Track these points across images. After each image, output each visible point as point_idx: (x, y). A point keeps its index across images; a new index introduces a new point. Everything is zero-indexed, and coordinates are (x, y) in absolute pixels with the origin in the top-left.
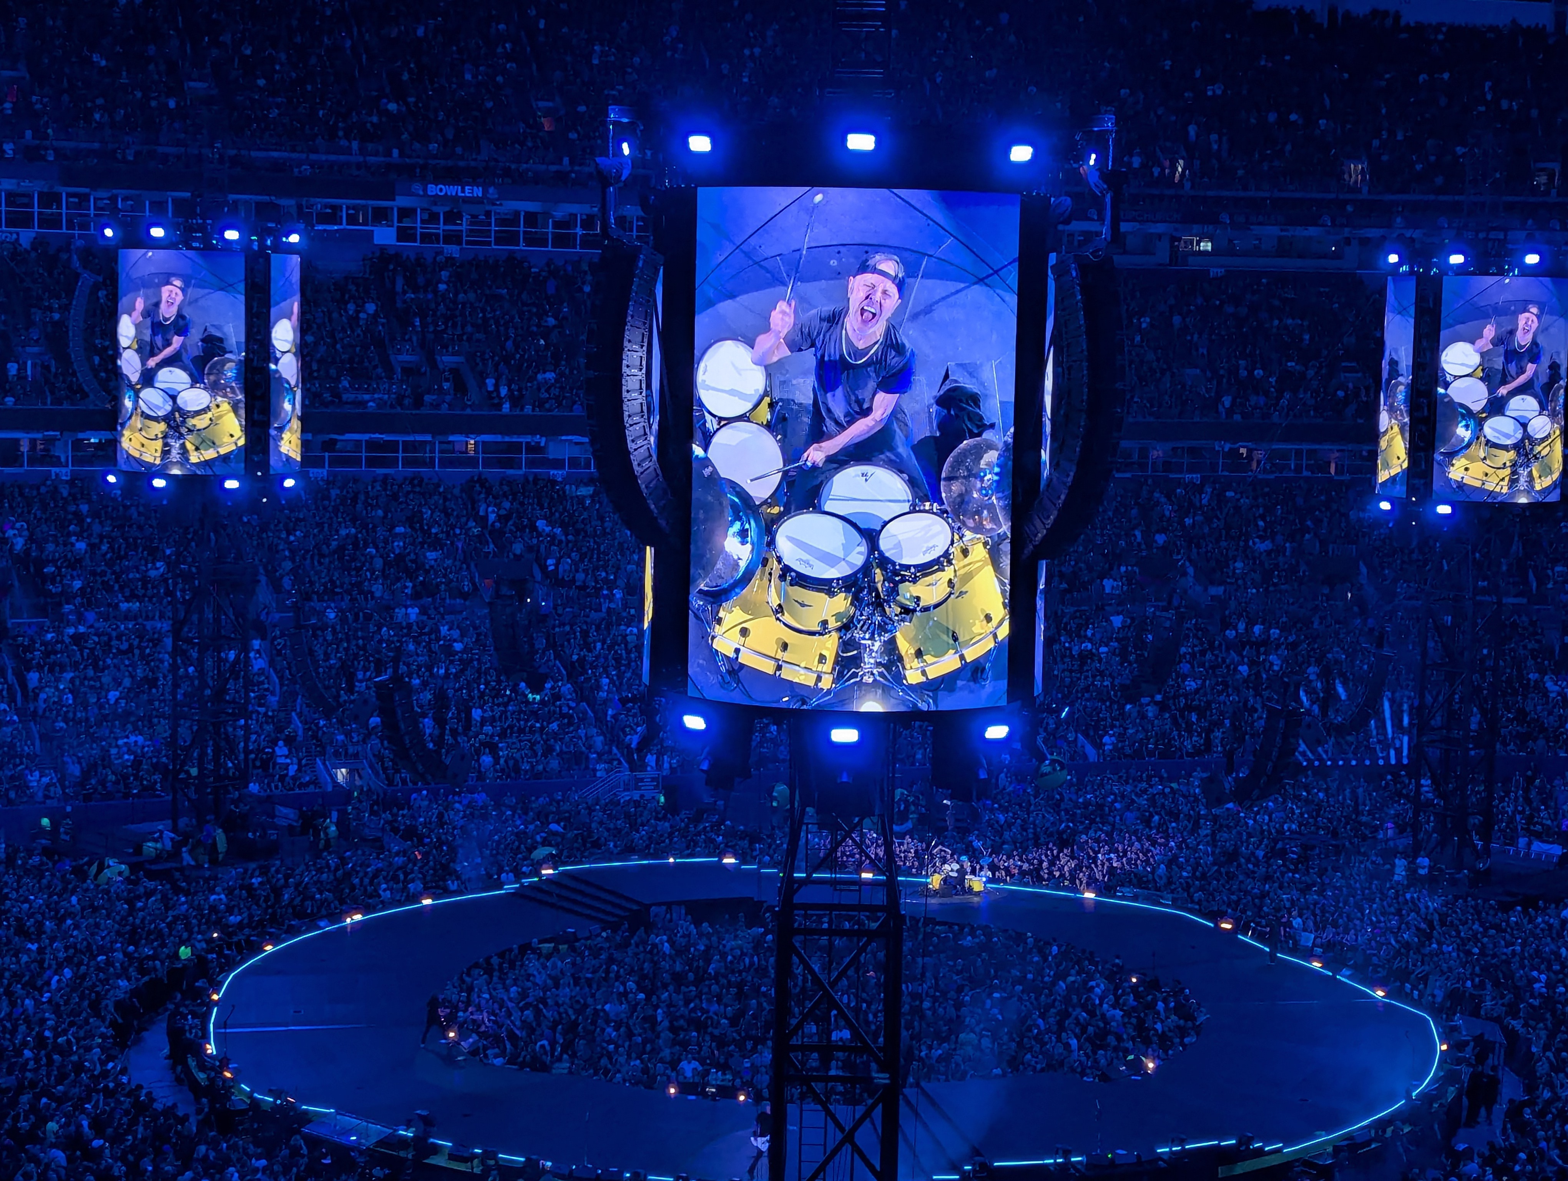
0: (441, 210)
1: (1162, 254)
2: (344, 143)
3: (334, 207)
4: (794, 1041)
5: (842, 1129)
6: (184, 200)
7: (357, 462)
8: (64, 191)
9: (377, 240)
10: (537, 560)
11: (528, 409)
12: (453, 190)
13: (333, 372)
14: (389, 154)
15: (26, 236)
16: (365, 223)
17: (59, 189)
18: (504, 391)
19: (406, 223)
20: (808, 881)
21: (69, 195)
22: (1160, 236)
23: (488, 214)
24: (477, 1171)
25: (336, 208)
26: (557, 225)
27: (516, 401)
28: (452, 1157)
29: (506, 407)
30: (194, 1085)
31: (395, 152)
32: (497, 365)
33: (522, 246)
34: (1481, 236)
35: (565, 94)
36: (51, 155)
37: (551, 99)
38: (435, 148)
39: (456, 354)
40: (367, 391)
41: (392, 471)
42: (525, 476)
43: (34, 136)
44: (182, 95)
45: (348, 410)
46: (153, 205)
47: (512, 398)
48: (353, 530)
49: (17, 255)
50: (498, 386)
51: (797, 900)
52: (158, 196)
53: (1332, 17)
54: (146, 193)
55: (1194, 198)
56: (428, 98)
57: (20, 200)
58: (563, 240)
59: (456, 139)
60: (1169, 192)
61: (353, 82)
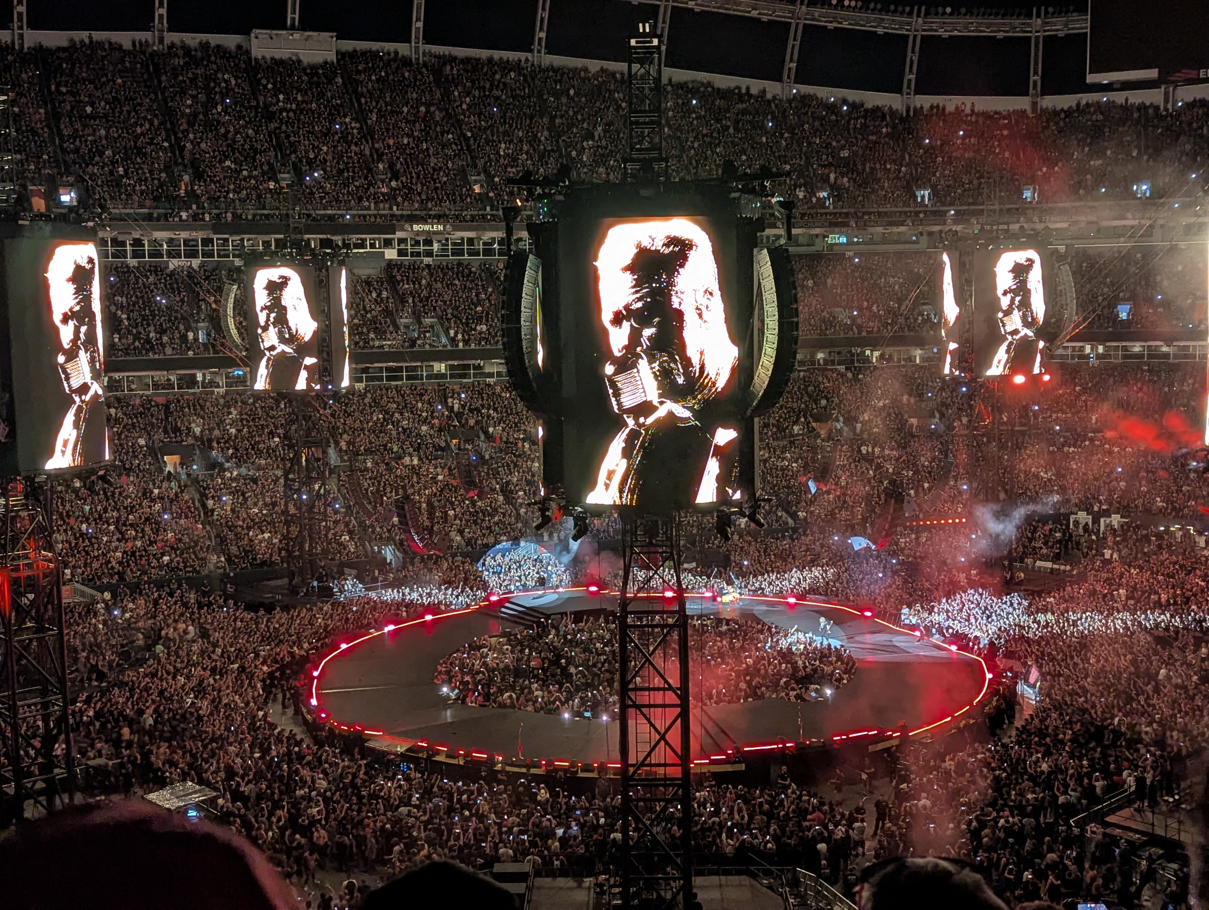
0: (421, 239)
1: (818, 246)
2: (366, 204)
3: (362, 239)
4: (630, 686)
5: (659, 733)
6: (281, 239)
7: (381, 379)
8: (215, 237)
9: (387, 257)
10: (482, 428)
11: (473, 346)
12: (427, 227)
13: (365, 330)
14: (391, 209)
15: (195, 263)
16: (380, 248)
17: (212, 236)
18: (460, 336)
19: (402, 246)
20: (635, 598)
21: (218, 239)
22: (817, 236)
23: (447, 240)
24: (461, 763)
25: (364, 240)
26: (485, 244)
27: (466, 342)
28: (447, 757)
29: (461, 344)
30: (305, 722)
31: (395, 208)
32: (455, 323)
33: (466, 257)
34: (995, 227)
35: (485, 171)
36: (207, 217)
37: (479, 175)
38: (416, 205)
39: (432, 317)
40: (385, 340)
41: (400, 383)
42: (473, 383)
43: (198, 208)
44: (277, 181)
45: (374, 350)
46: (264, 242)
47: (464, 340)
48: (381, 416)
49: (191, 273)
50: (456, 334)
51: (629, 609)
52: (266, 238)
53: (908, 110)
54: (259, 236)
55: (835, 214)
56: (412, 177)
57: (191, 243)
58: (488, 252)
59: (428, 199)
60: (822, 211)
61: (370, 170)
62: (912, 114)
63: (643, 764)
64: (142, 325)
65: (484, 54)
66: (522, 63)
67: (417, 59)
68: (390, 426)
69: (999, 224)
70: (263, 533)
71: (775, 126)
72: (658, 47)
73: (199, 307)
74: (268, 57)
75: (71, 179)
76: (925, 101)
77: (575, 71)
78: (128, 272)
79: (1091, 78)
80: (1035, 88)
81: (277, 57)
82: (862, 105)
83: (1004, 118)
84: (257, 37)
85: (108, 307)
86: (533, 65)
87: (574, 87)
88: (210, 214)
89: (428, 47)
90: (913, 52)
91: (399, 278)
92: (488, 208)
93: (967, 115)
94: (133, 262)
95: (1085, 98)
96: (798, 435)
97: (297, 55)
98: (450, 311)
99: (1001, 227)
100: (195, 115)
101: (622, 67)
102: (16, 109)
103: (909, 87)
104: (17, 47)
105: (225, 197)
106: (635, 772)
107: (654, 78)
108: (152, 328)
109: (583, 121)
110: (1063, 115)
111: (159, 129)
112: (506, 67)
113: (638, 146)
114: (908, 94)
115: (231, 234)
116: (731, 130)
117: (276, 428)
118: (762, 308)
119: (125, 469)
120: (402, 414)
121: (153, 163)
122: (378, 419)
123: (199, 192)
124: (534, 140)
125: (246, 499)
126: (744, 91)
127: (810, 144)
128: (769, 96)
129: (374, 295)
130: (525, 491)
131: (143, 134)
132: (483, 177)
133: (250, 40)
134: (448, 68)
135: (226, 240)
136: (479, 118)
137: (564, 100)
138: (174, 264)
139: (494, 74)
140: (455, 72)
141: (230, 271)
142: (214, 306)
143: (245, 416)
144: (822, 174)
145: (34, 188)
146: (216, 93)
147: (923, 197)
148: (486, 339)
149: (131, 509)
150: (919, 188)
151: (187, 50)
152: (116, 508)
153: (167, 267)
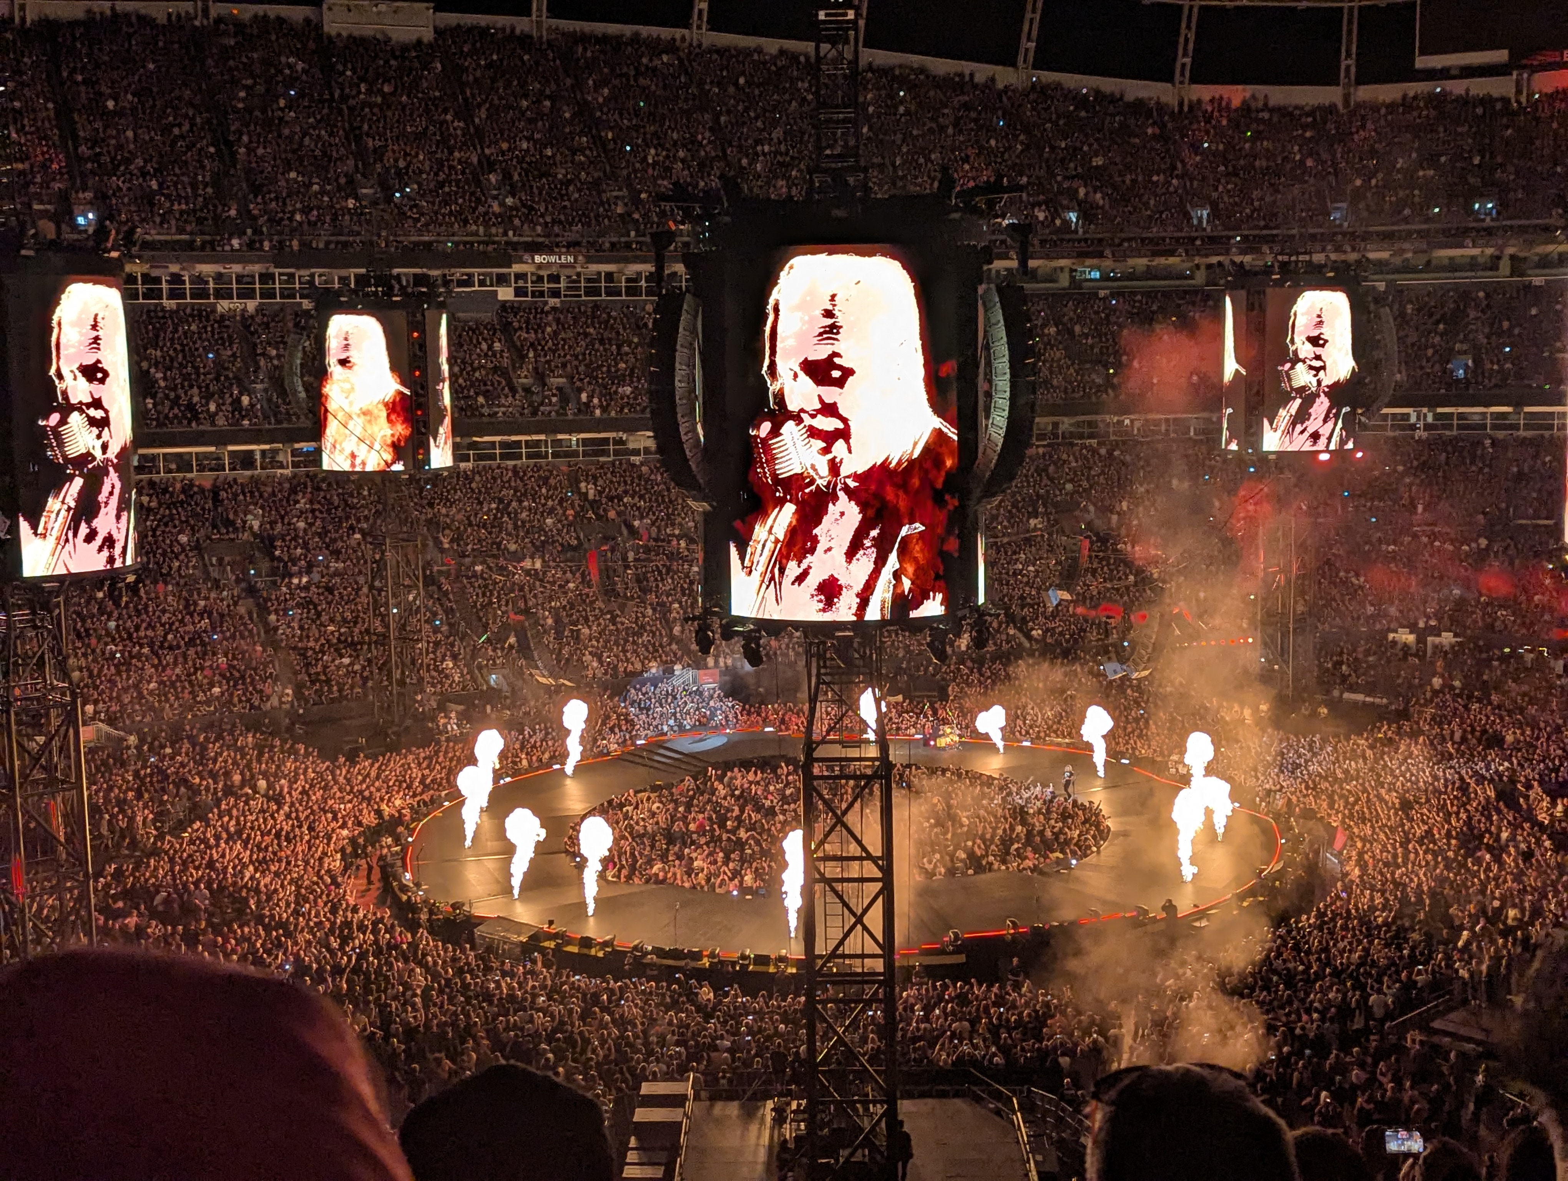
0: (544, 273)
1: (1064, 282)
2: (474, 228)
3: (467, 274)
4: (818, 855)
5: (854, 915)
6: (362, 275)
7: (492, 457)
8: (277, 271)
9: (500, 297)
10: (624, 521)
11: (613, 414)
12: (552, 259)
13: (472, 393)
14: (505, 234)
15: (251, 305)
16: (492, 285)
17: (272, 270)
18: (596, 401)
19: (521, 283)
21: (280, 274)
22: (1062, 269)
23: (579, 275)
24: (599, 953)
25: (470, 276)
26: (628, 280)
27: (604, 409)
28: (581, 944)
29: (598, 412)
30: (398, 902)
31: (511, 233)
32: (589, 383)
33: (604, 297)
34: (1293, 258)
35: (630, 186)
36: (267, 245)
37: (620, 189)
38: (539, 229)
39: (561, 376)
40: (499, 406)
41: (518, 462)
42: (613, 463)
43: (255, 232)
44: (356, 198)
45: (484, 419)
46: (341, 279)
47: (601, 406)
48: (494, 506)
49: (246, 320)
50: (590, 397)
51: (816, 755)
52: (344, 272)
53: (1181, 104)
54: (335, 271)
55: (1086, 240)
56: (532, 193)
57: (245, 280)
58: (632, 291)
59: (554, 221)
60: (1068, 237)
61: (478, 183)
62: (1186, 109)
63: (833, 955)
64: (183, 387)
65: (628, 30)
66: (678, 43)
67: (541, 37)
68: (505, 518)
69: (1298, 254)
70: (341, 656)
71: (1008, 125)
72: (855, 22)
73: (257, 363)
74: (345, 34)
75: (89, 195)
76: (1204, 93)
77: (747, 53)
78: (164, 317)
79: (1421, 62)
80: (1347, 75)
81: (356, 33)
82: (1121, 98)
83: (1308, 115)
84: (330, 9)
85: (138, 364)
86: (691, 45)
87: (743, 73)
88: (271, 241)
89: (554, 22)
90: (1188, 27)
91: (516, 325)
92: (633, 233)
93: (1258, 111)
94: (169, 304)
95: (1414, 88)
96: (1035, 529)
97: (383, 32)
98: (582, 368)
99: (1301, 258)
100: (249, 110)
101: (809, 47)
102: (17, 104)
103: (1182, 74)
104: (17, 20)
105: (291, 219)
106: (824, 965)
107: (850, 62)
108: (195, 390)
109: (757, 118)
110: (1383, 111)
111: (203, 129)
112: (656, 47)
113: (828, 152)
114: (1181, 83)
115: (298, 268)
116: (950, 131)
117: (358, 521)
118: (989, 364)
119: (162, 575)
120: (520, 502)
121: (196, 175)
122: (490, 510)
123: (256, 212)
124: (692, 144)
125: (319, 615)
126: (967, 78)
127: (1053, 148)
128: (1000, 86)
129: (484, 346)
130: (680, 603)
131: (182, 137)
132: (625, 192)
133: (321, 15)
134: (580, 49)
135: (291, 276)
136: (621, 114)
137: (731, 90)
138: (224, 306)
139: (641, 57)
140: (589, 54)
141: (297, 315)
142: (276, 362)
143: (316, 506)
144: (1069, 188)
145: (41, 207)
146: (277, 83)
147: (1200, 219)
148: (631, 406)
149: (169, 628)
150: (1195, 206)
151: (239, 26)
152: (150, 626)
153: (214, 311)
